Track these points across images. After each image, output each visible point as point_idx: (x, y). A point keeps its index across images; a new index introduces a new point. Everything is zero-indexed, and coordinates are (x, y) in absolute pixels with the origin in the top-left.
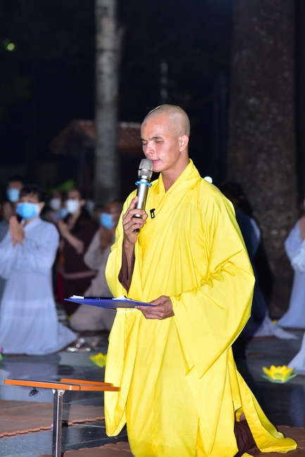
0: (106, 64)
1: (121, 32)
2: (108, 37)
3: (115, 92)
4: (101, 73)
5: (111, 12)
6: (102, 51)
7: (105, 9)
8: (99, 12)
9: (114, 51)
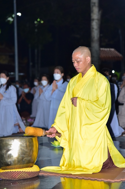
0: (95, 25)
1: (100, 12)
2: (96, 14)
3: (98, 36)
4: (93, 28)
5: (97, 4)
6: (93, 20)
7: (94, 3)
8: (92, 5)
9: (98, 20)
